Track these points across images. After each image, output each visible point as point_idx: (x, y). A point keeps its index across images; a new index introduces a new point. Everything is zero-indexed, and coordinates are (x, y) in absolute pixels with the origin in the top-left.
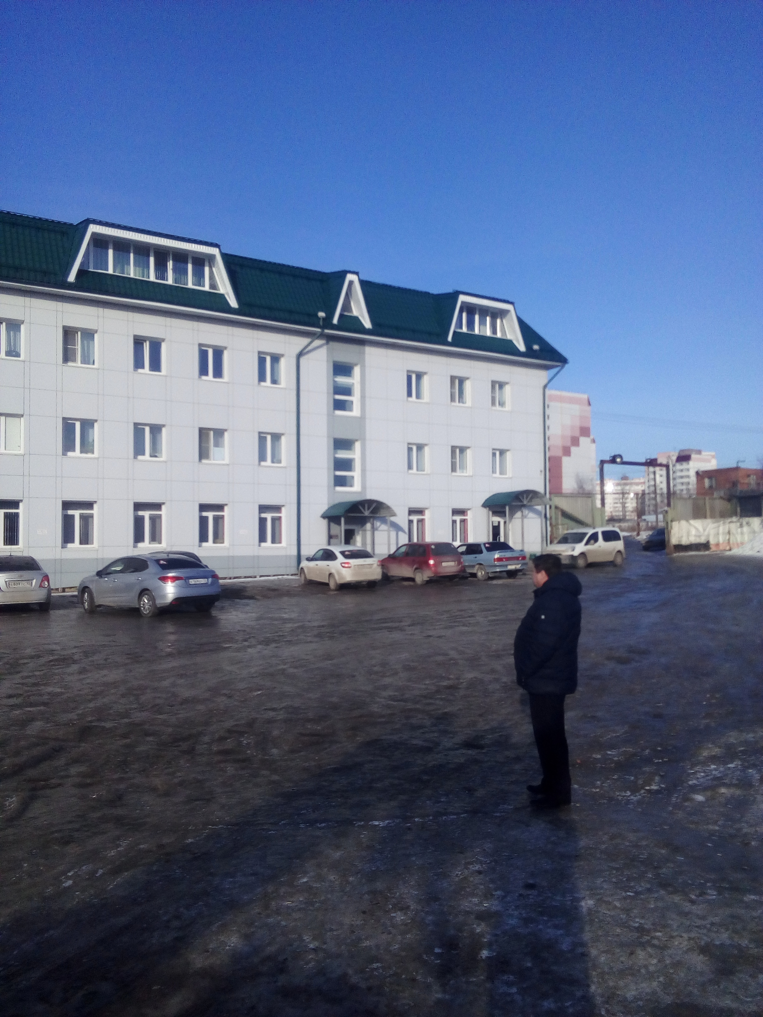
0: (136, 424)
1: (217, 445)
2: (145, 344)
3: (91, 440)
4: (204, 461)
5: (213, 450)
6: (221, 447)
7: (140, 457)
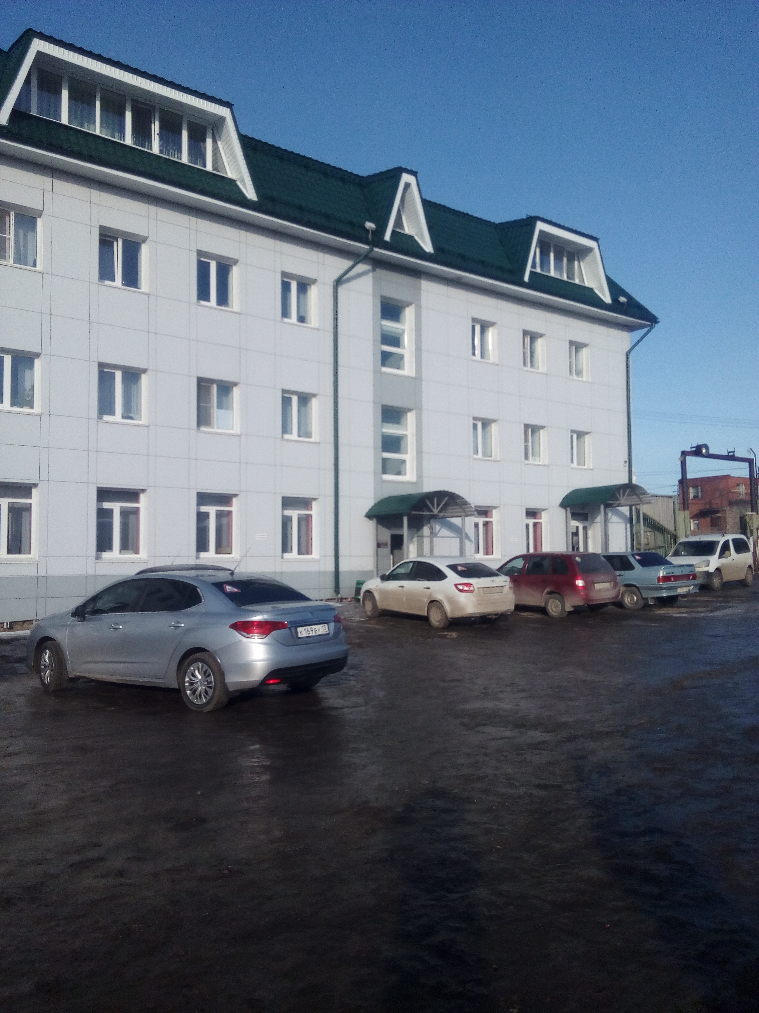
0: (101, 365)
1: (220, 406)
2: (115, 243)
3: (27, 386)
4: (203, 429)
5: (216, 413)
6: (227, 409)
7: (106, 418)
